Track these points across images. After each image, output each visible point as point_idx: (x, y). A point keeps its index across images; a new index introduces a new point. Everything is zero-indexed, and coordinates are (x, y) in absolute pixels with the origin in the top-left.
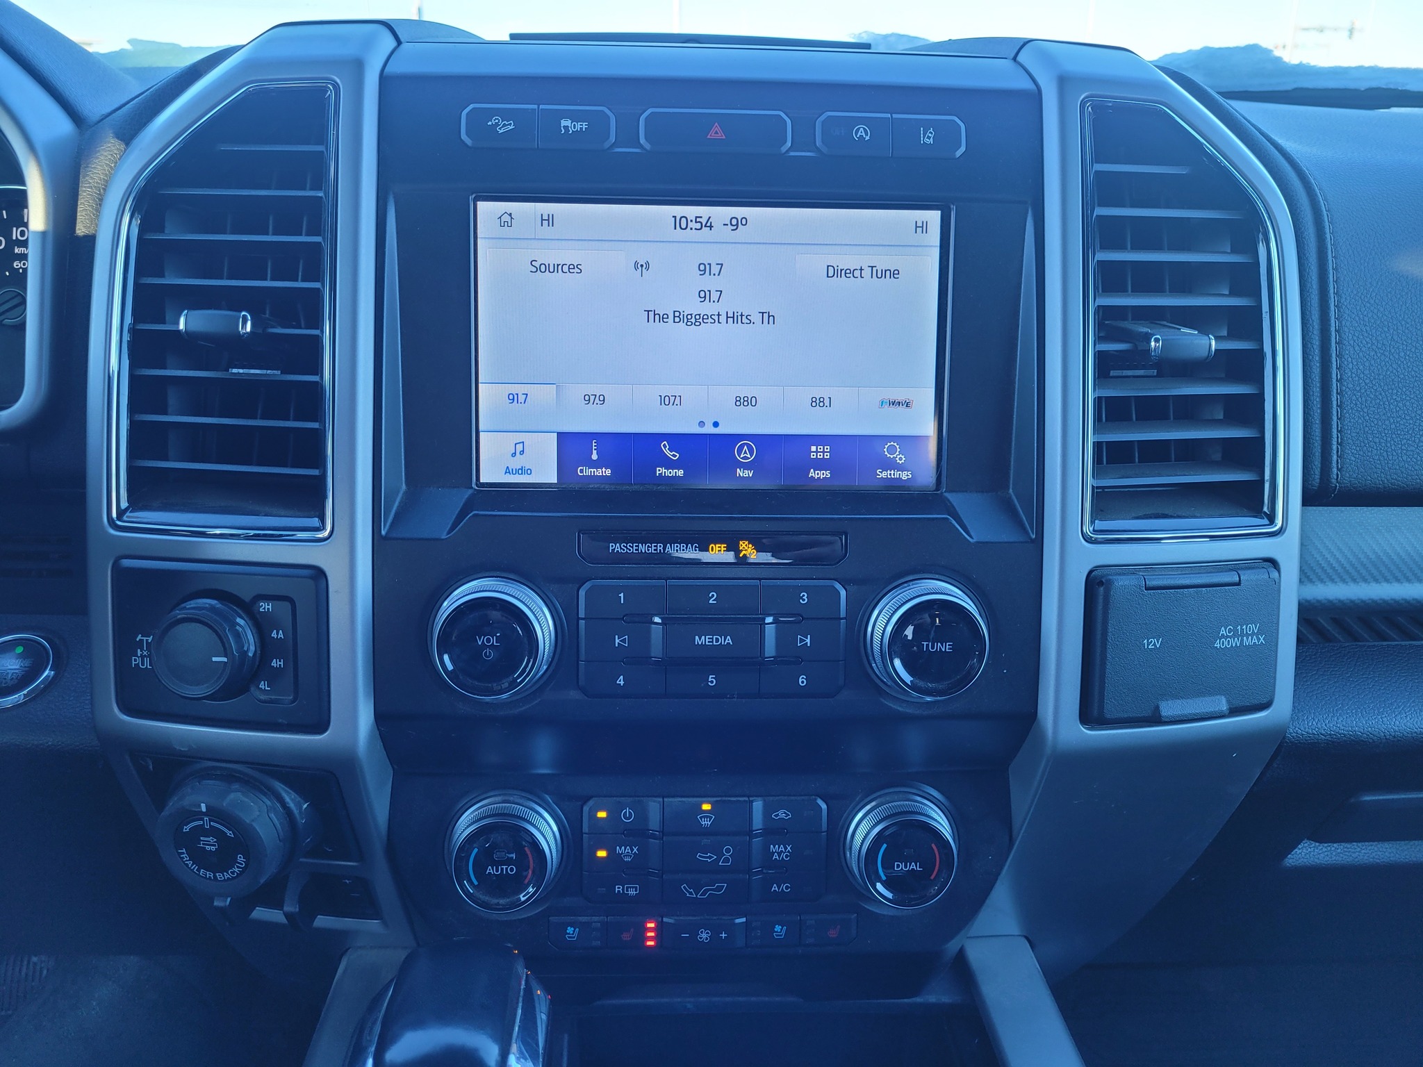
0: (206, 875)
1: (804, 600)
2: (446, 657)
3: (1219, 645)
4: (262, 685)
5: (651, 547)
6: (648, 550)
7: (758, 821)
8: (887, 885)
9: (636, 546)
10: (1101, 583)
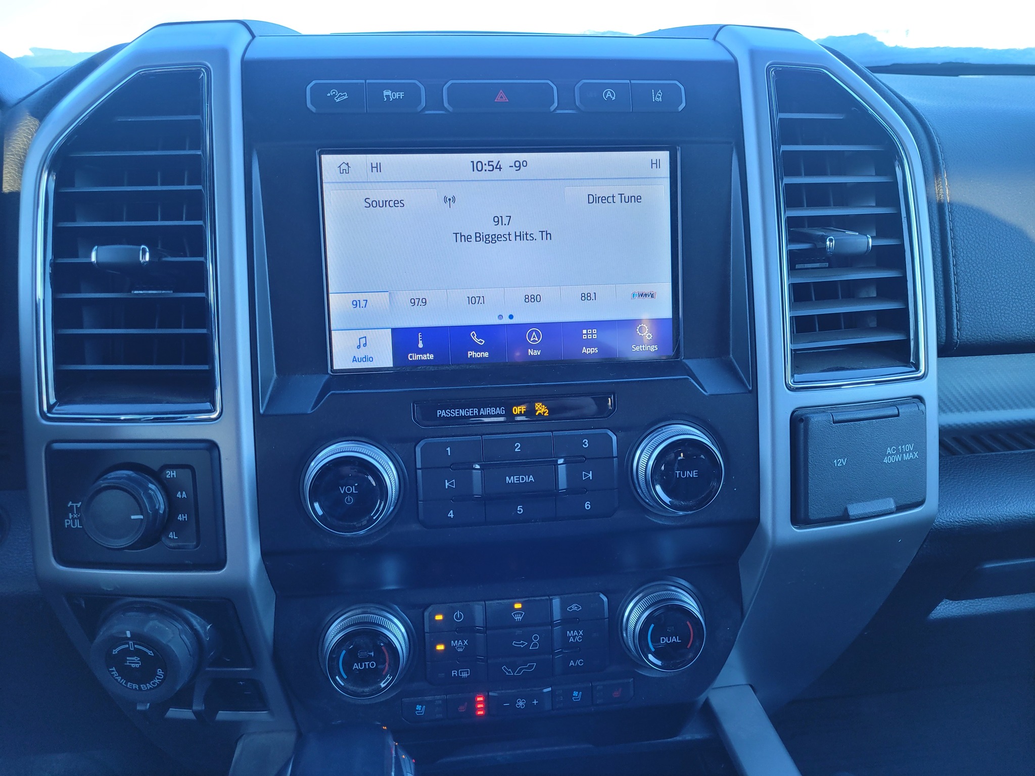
0: (132, 687)
1: (586, 445)
2: (317, 505)
3: (886, 461)
4: (171, 536)
5: (469, 411)
6: (467, 414)
7: (557, 615)
8: (656, 655)
9: (457, 411)
10: (802, 420)
